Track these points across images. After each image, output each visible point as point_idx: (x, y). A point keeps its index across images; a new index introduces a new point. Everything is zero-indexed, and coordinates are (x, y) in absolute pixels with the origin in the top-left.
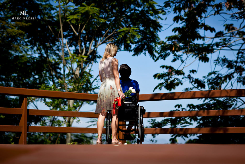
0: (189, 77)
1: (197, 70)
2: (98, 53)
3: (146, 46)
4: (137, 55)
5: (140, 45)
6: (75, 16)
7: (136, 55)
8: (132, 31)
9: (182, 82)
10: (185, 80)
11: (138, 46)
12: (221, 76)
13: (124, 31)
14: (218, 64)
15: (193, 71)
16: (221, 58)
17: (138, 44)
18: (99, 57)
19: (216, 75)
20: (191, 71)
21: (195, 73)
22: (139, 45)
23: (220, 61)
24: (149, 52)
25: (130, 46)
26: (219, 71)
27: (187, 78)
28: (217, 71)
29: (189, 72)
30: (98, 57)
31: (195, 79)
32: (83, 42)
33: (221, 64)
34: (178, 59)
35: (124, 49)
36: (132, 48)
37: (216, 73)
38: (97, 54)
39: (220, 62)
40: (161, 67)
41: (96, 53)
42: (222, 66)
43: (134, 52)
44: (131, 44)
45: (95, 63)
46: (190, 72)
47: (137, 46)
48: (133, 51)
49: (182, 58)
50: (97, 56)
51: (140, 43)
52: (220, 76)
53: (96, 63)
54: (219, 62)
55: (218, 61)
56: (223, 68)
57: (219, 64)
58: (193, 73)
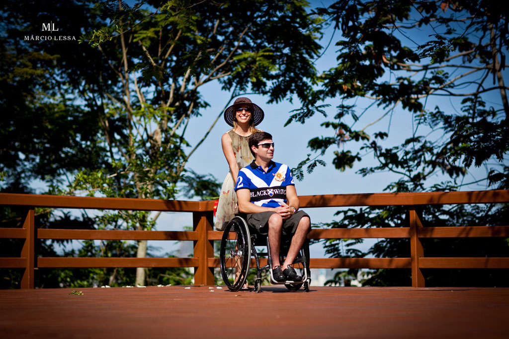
0: (373, 145)
1: (387, 132)
2: (202, 98)
3: (293, 85)
4: (277, 102)
5: (281, 81)
6: (150, 32)
7: (275, 102)
8: (261, 58)
9: (359, 156)
10: (366, 151)
11: (277, 83)
12: (431, 146)
13: (245, 59)
14: (424, 123)
15: (382, 135)
16: (428, 112)
17: (278, 81)
18: (204, 105)
19: (420, 144)
20: (377, 135)
21: (385, 137)
22: (280, 83)
23: (426, 116)
24: (299, 96)
25: (265, 85)
26: (424, 137)
27: (370, 148)
28: (420, 137)
29: (374, 136)
30: (202, 106)
31: (387, 150)
32: (171, 77)
33: (429, 124)
34: (347, 112)
35: (252, 89)
36: (267, 88)
37: (420, 139)
38: (199, 100)
39: (428, 119)
40: (322, 125)
41: (198, 98)
42: (431, 127)
43: (271, 96)
44: (264, 80)
45: (197, 116)
46: (376, 137)
47: (275, 85)
48: (269, 94)
49: (354, 111)
50: (200, 103)
51: (281, 79)
52: (428, 145)
53: (199, 116)
54: (425, 119)
55: (423, 118)
56: (433, 131)
57: (426, 123)
58: (382, 138)
